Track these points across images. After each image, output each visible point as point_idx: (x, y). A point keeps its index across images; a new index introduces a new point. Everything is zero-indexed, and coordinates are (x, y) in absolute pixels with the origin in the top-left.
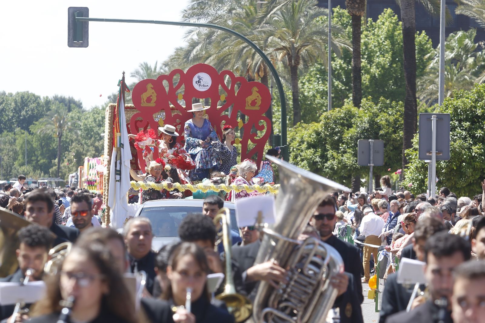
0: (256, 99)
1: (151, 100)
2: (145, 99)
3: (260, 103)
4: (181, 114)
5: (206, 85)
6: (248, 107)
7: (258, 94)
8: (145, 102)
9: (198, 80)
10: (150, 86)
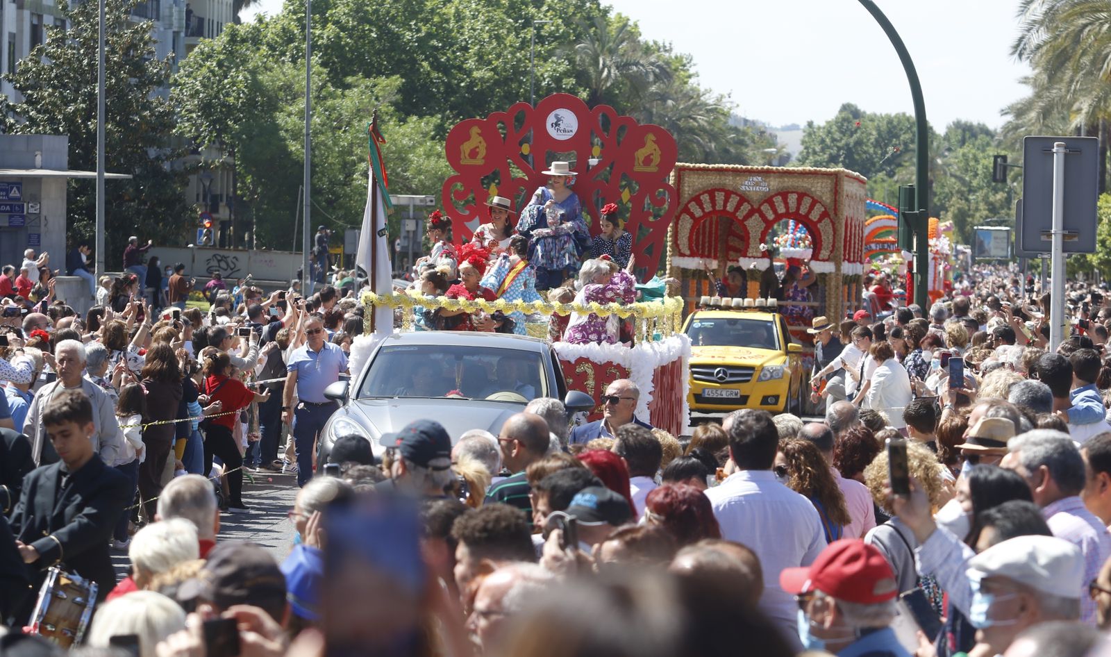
0: (652, 154)
1: (477, 153)
2: (467, 152)
3: (659, 160)
4: (526, 178)
5: (570, 129)
6: (639, 168)
7: (656, 146)
8: (468, 157)
9: (555, 121)
10: (475, 130)
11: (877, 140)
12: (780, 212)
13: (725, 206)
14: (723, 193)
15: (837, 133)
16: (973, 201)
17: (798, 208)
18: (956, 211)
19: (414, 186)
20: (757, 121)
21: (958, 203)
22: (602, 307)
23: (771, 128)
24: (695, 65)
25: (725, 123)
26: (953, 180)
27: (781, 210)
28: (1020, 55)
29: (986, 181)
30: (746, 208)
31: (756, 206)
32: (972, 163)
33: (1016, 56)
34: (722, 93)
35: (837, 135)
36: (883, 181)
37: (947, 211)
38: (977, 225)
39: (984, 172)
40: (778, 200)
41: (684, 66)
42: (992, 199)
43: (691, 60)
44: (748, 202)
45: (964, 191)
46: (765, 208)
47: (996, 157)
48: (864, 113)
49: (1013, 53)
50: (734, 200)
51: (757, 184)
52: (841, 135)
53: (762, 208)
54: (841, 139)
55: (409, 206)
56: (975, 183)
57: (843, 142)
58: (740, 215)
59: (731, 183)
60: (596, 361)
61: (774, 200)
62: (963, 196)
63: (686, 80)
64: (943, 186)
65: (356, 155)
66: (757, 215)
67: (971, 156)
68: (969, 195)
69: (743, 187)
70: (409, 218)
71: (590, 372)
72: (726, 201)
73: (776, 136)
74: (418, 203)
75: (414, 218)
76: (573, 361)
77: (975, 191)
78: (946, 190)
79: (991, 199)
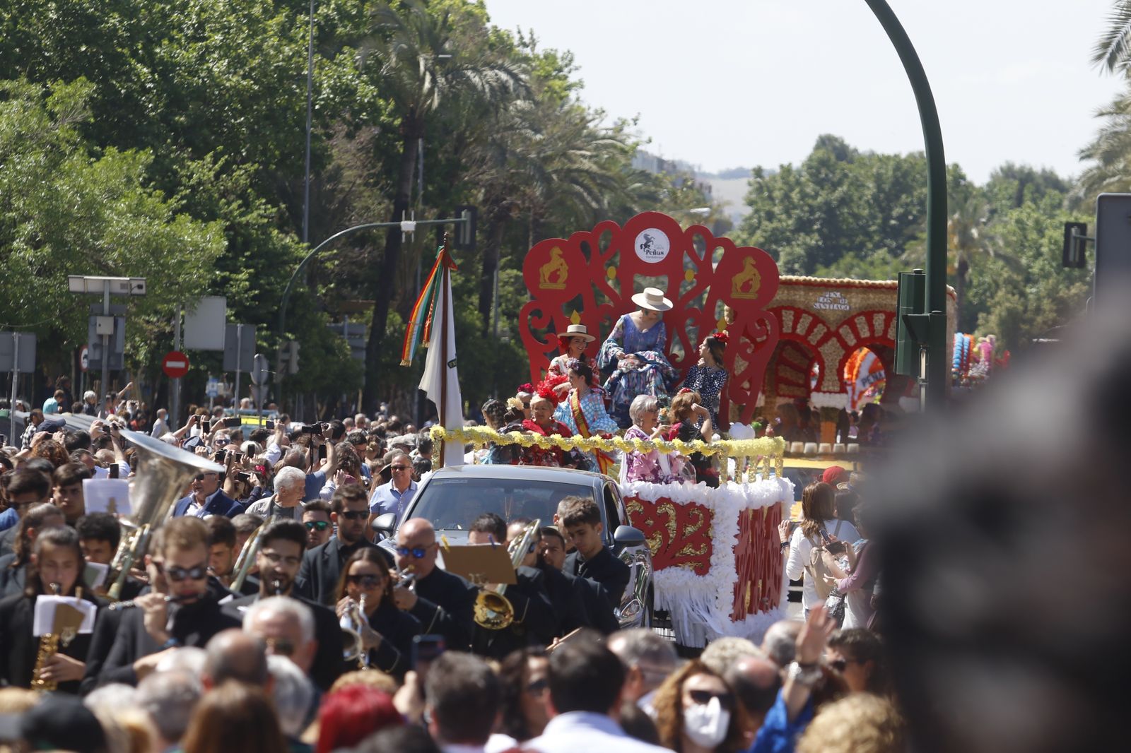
0: (752, 280)
2: (547, 275)
3: (759, 286)
5: (660, 251)
6: (736, 295)
9: (644, 242)
10: (556, 251)
11: (875, 197)
12: (863, 336)
13: (794, 327)
14: (792, 312)
15: (812, 185)
16: (1031, 297)
17: (886, 332)
18: (1004, 314)
19: (110, 263)
20: (681, 162)
21: (1008, 300)
22: (686, 445)
23: (705, 175)
24: (577, 69)
25: (625, 166)
26: (1001, 263)
27: (865, 333)
28: (1111, 62)
29: (1054, 264)
30: (820, 331)
31: (833, 329)
32: (1033, 236)
33: (1104, 61)
34: (624, 117)
35: (810, 189)
36: (885, 262)
37: (989, 313)
38: (1038, 337)
39: (1050, 250)
40: (861, 322)
41: (560, 70)
42: (1063, 292)
43: (571, 61)
44: (824, 323)
45: (1018, 282)
46: (845, 331)
47: (1068, 226)
48: (856, 150)
49: (1100, 57)
50: (805, 321)
51: (835, 301)
52: (818, 188)
53: (841, 331)
54: (817, 195)
55: (102, 295)
56: (1035, 269)
57: (820, 199)
58: (813, 339)
59: (802, 299)
60: (678, 502)
61: (856, 320)
62: (1016, 289)
63: (563, 94)
64: (981, 273)
65: (17, 209)
66: (834, 339)
67: (1030, 223)
68: (1025, 286)
69: (817, 304)
70: (102, 314)
71: (672, 513)
72: (796, 323)
73: (710, 188)
74: (117, 289)
75: (111, 315)
76: (653, 501)
77: (1035, 282)
78: (988, 279)
79: (1061, 294)
